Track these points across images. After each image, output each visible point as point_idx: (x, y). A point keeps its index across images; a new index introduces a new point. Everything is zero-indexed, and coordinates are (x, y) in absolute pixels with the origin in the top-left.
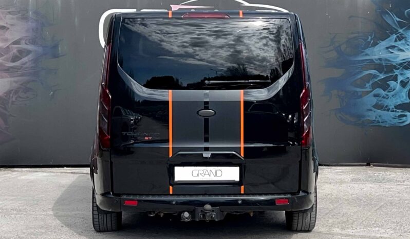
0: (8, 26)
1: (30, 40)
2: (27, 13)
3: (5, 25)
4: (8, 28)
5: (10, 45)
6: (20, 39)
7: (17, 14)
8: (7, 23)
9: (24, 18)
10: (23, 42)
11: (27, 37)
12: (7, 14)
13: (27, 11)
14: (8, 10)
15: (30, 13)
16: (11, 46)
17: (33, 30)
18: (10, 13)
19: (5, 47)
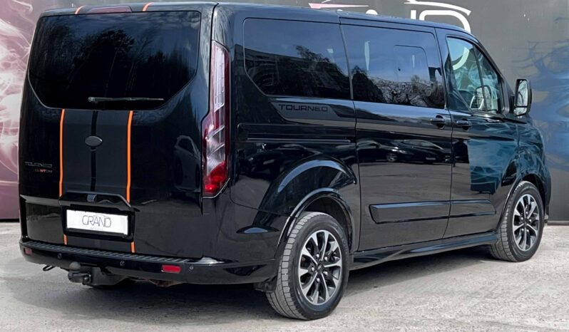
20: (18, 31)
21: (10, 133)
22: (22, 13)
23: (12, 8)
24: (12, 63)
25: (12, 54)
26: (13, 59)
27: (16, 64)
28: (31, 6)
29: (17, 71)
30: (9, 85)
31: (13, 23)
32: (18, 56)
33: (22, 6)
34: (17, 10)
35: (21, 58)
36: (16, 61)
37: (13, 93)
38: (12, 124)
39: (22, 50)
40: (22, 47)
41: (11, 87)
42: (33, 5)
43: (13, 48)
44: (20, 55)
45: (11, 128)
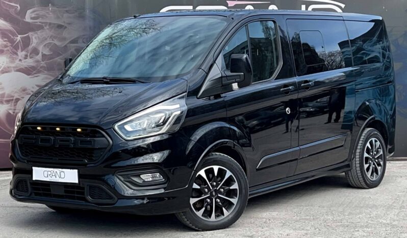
0: (66, 25)
1: (87, 38)
2: (84, 11)
3: (63, 24)
4: (66, 27)
5: (68, 43)
6: (78, 38)
7: (74, 13)
8: (64, 22)
9: (81, 16)
10: (81, 41)
11: (84, 35)
12: (64, 13)
13: (84, 9)
14: (65, 9)
15: (88, 11)
16: (68, 45)
17: (90, 28)
18: (67, 11)
19: (63, 46)
20: (9, 25)
21: (4, 103)
22: (12, 11)
23: (5, 8)
24: (5, 49)
25: (5, 43)
26: (6, 46)
27: (8, 50)
28: (18, 6)
29: (9, 56)
30: (3, 67)
31: (5, 20)
32: (10, 44)
33: (12, 6)
34: (8, 9)
35: (12, 46)
36: (8, 48)
37: (7, 72)
38: (6, 95)
39: (13, 39)
40: (12, 37)
41: (4, 68)
42: (20, 5)
43: (5, 38)
44: (11, 43)
45: (5, 99)
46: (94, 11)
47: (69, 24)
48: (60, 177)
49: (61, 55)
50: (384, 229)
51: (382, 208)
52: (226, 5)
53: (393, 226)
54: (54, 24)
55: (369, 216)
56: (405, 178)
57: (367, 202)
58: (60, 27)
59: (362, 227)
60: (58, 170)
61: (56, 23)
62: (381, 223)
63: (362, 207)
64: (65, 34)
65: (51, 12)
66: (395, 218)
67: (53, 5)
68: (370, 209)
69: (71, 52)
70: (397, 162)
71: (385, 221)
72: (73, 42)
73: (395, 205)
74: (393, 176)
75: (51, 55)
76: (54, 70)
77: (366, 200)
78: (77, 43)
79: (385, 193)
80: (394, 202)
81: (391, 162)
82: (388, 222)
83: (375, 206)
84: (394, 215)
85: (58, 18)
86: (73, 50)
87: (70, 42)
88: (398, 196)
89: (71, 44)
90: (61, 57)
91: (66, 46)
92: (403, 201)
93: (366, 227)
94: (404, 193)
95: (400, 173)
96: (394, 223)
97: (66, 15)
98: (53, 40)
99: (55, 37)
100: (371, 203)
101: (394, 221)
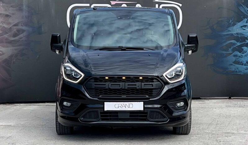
0: (11, 15)
1: (24, 23)
3: (9, 14)
4: (11, 16)
5: (12, 26)
6: (18, 23)
7: (16, 7)
9: (20, 9)
10: (20, 24)
11: (22, 21)
12: (10, 7)
13: (22, 5)
14: (11, 5)
15: (24, 6)
17: (26, 17)
19: (9, 28)
46: (28, 7)
47: (13, 14)
48: (129, 107)
49: (8, 33)
50: (208, 135)
51: (205, 125)
52: (110, 4)
53: (213, 134)
54: (4, 14)
55: (198, 129)
56: (218, 109)
57: (197, 122)
58: (7, 16)
59: (194, 134)
60: (127, 103)
61: (4, 13)
62: (205, 132)
63: (194, 124)
64: (10, 20)
65: (2, 6)
66: (214, 130)
67: (3, 2)
68: (199, 125)
69: (14, 32)
70: (213, 100)
71: (208, 131)
72: (15, 25)
73: (213, 123)
74: (211, 108)
75: (2, 33)
76: (3, 43)
77: (196, 121)
78: (18, 26)
79: (207, 117)
80: (212, 122)
81: (209, 100)
82: (210, 132)
83: (201, 124)
84: (213, 128)
85: (6, 10)
86: (15, 30)
87: (13, 25)
88: (215, 118)
89: (14, 27)
90: (8, 34)
91: (11, 28)
92: (218, 121)
93: (197, 134)
94: (218, 117)
95: (215, 106)
96: (213, 132)
97: (11, 9)
98: (2, 24)
99: (4, 22)
100: (199, 122)
101: (213, 131)
